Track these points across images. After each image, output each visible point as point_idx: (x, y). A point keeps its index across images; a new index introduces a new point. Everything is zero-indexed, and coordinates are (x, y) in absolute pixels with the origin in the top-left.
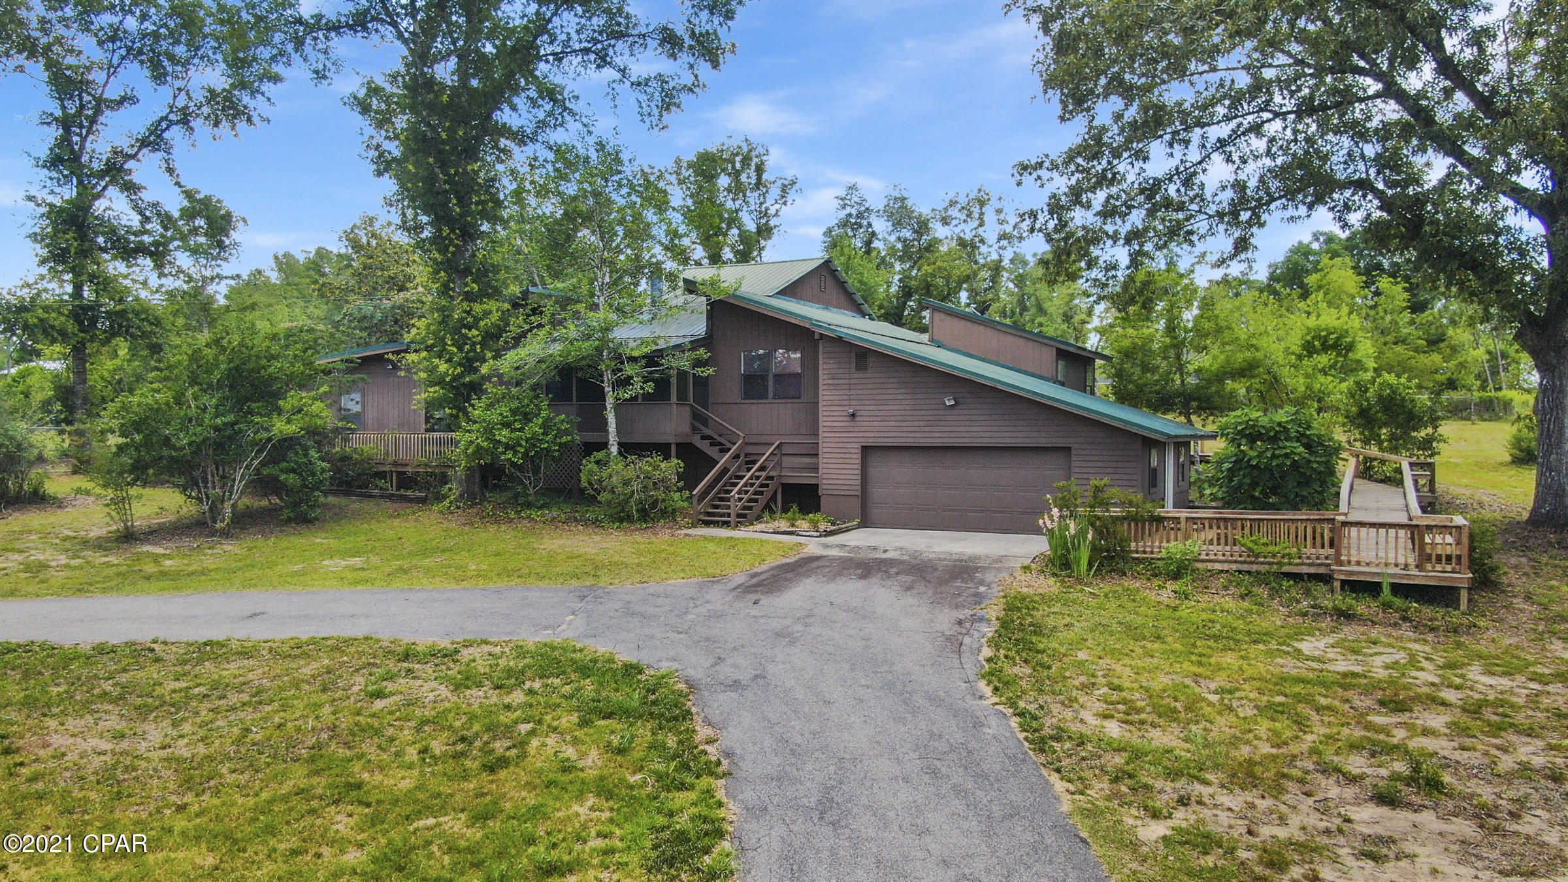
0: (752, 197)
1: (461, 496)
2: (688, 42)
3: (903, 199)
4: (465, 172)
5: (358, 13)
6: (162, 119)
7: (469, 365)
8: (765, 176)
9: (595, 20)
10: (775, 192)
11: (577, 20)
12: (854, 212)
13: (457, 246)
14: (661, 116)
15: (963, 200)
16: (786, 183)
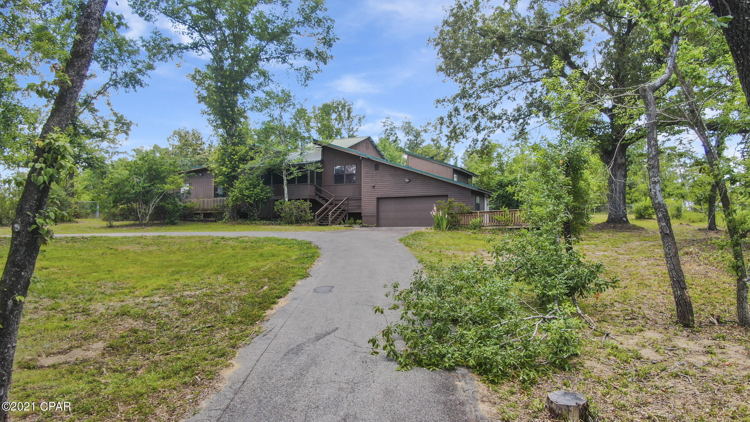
0: (346, 123)
1: (230, 217)
2: (316, 55)
3: (409, 123)
4: (234, 100)
5: (194, 43)
6: (108, 83)
7: (234, 169)
8: (352, 115)
9: (281, 46)
10: (356, 121)
11: (275, 46)
12: (389, 128)
13: (230, 126)
14: (305, 81)
15: (433, 123)
16: (361, 117)
